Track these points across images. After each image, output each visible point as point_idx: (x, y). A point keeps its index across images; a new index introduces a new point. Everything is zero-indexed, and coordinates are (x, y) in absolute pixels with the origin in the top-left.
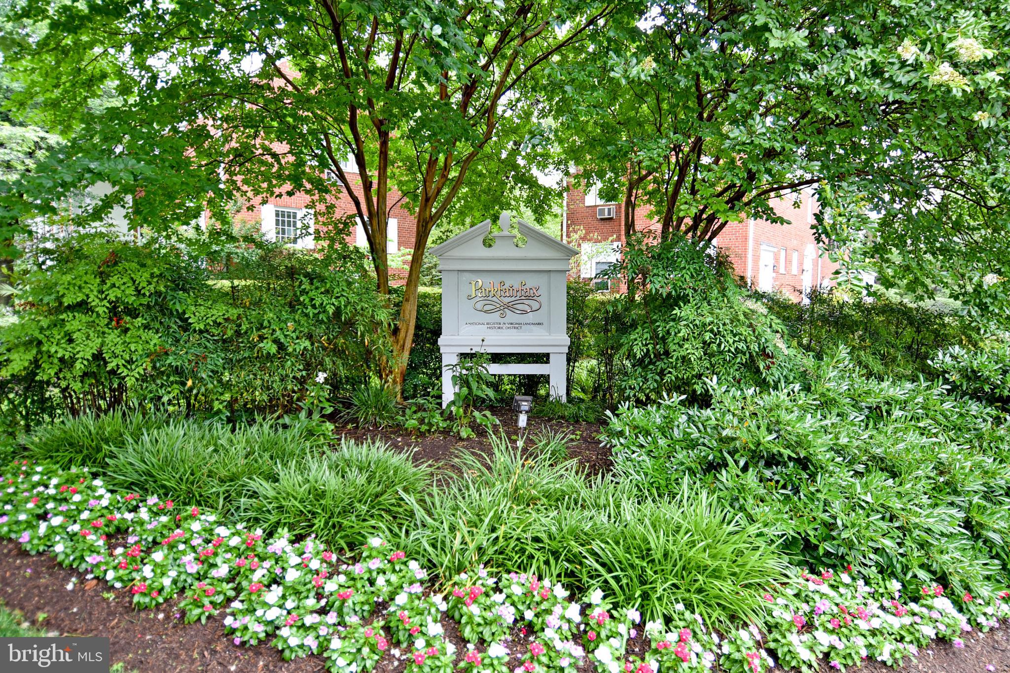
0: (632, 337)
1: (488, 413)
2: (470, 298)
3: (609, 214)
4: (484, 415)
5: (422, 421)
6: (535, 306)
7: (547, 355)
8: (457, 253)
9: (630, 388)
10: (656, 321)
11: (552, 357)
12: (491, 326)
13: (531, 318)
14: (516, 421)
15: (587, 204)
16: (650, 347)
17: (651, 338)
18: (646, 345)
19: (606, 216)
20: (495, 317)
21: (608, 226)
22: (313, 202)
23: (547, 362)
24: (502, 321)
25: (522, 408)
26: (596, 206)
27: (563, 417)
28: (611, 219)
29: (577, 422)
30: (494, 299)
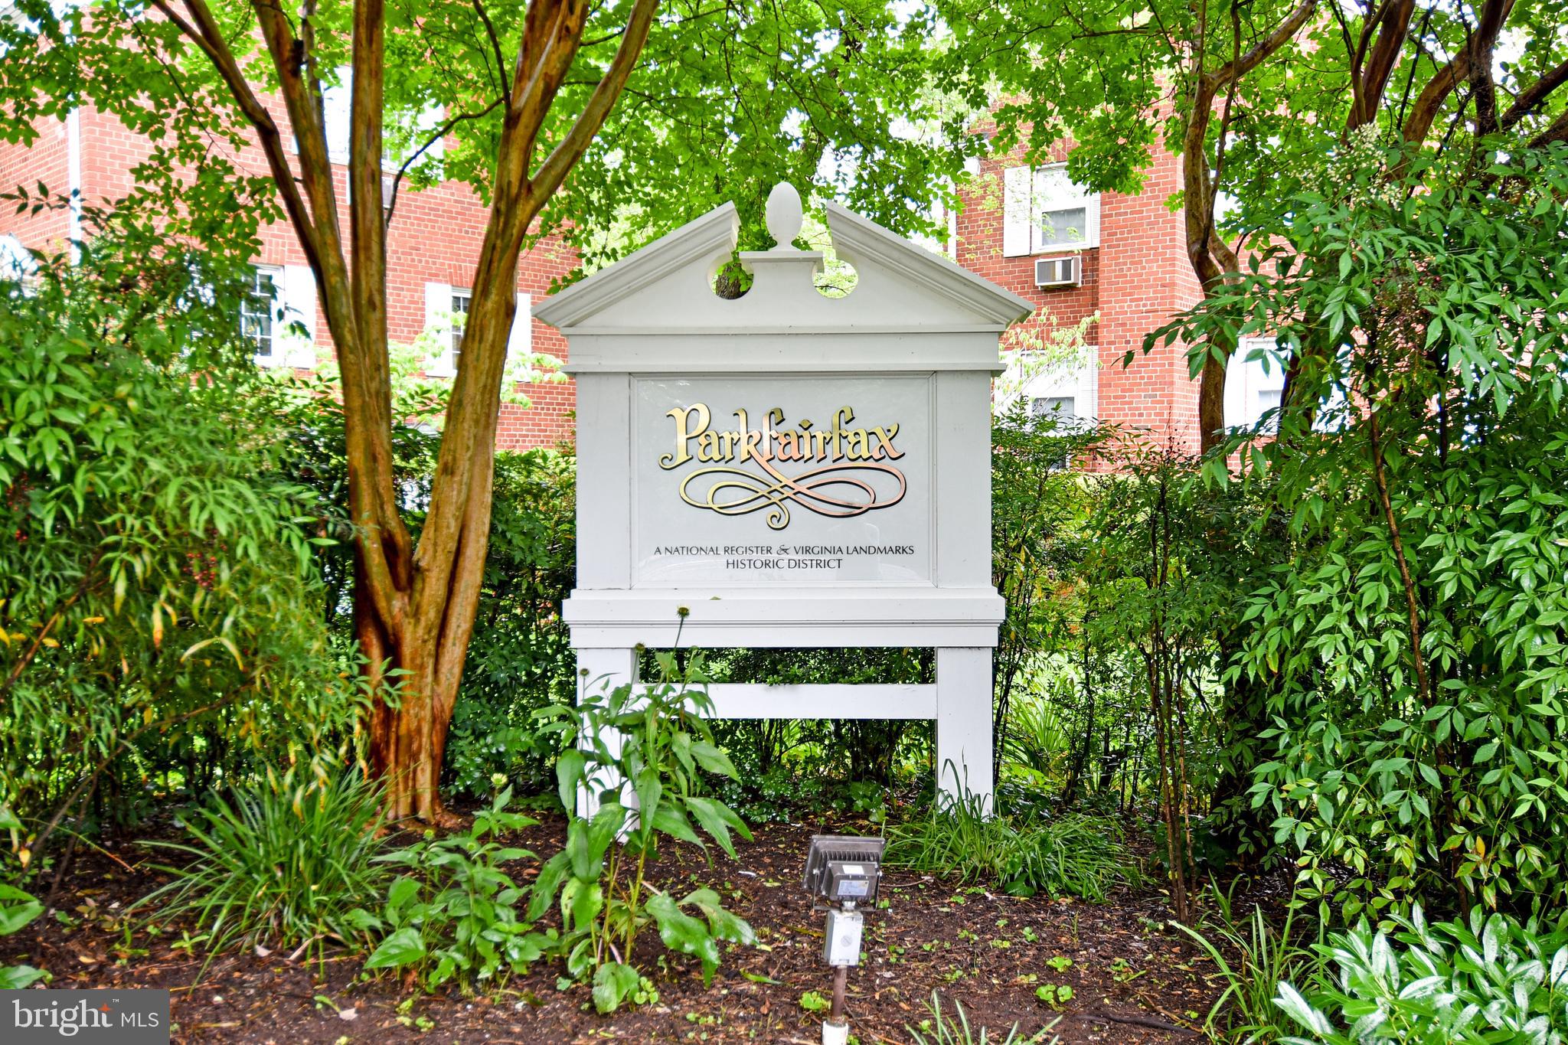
0: (1308, 599)
1: (706, 898)
2: (668, 464)
3: (1066, 274)
4: (693, 910)
5: (444, 934)
6: (885, 488)
7: (927, 656)
8: (625, 316)
9: (1291, 806)
10: (1424, 527)
11: (943, 663)
12: (737, 556)
13: (869, 529)
14: (821, 944)
15: (1009, 251)
16: (1392, 640)
17: (1398, 602)
18: (1377, 632)
19: (1059, 280)
20: (754, 529)
21: (1062, 301)
22: (161, 158)
23: (926, 676)
24: (776, 539)
25: (844, 888)
26: (1031, 257)
27: (986, 875)
28: (1070, 288)
29: (1039, 894)
30: (751, 468)
